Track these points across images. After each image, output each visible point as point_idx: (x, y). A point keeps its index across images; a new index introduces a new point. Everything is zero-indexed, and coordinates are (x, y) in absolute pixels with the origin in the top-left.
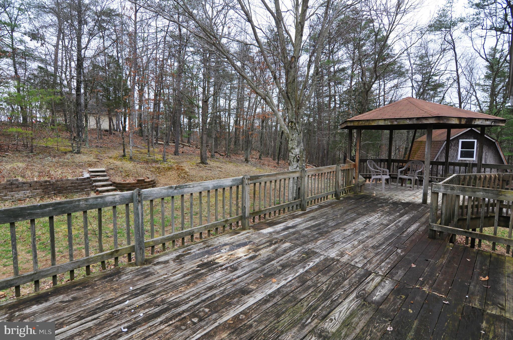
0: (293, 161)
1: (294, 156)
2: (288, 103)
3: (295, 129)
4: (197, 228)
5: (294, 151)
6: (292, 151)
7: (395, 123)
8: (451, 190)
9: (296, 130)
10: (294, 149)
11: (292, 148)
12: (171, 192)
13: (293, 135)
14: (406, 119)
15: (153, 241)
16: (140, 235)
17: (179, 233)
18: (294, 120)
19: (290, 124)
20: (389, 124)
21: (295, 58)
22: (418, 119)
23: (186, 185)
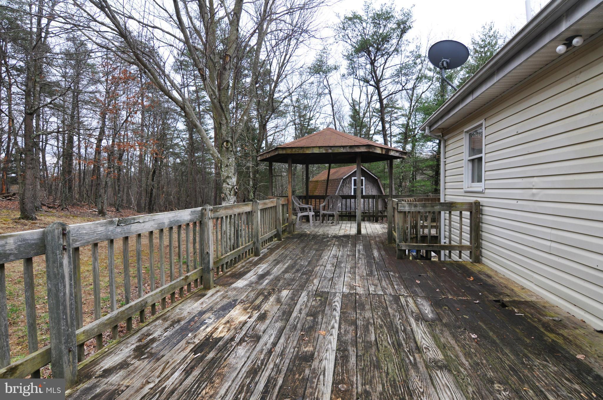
0: (230, 195)
1: (231, 187)
2: (220, 116)
3: (231, 151)
4: (152, 296)
5: (231, 180)
6: (228, 180)
7: (330, 151)
8: (414, 207)
9: (232, 153)
10: (231, 178)
11: (228, 177)
12: (112, 231)
13: (229, 159)
14: (340, 147)
15: (84, 332)
16: (67, 322)
17: (127, 309)
18: (230, 139)
19: (225, 144)
20: (324, 152)
21: (230, 57)
22: (351, 147)
23: (134, 219)
